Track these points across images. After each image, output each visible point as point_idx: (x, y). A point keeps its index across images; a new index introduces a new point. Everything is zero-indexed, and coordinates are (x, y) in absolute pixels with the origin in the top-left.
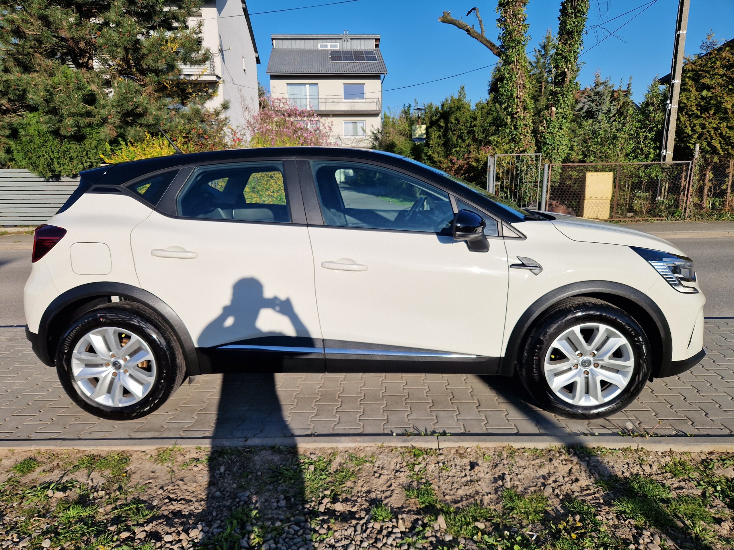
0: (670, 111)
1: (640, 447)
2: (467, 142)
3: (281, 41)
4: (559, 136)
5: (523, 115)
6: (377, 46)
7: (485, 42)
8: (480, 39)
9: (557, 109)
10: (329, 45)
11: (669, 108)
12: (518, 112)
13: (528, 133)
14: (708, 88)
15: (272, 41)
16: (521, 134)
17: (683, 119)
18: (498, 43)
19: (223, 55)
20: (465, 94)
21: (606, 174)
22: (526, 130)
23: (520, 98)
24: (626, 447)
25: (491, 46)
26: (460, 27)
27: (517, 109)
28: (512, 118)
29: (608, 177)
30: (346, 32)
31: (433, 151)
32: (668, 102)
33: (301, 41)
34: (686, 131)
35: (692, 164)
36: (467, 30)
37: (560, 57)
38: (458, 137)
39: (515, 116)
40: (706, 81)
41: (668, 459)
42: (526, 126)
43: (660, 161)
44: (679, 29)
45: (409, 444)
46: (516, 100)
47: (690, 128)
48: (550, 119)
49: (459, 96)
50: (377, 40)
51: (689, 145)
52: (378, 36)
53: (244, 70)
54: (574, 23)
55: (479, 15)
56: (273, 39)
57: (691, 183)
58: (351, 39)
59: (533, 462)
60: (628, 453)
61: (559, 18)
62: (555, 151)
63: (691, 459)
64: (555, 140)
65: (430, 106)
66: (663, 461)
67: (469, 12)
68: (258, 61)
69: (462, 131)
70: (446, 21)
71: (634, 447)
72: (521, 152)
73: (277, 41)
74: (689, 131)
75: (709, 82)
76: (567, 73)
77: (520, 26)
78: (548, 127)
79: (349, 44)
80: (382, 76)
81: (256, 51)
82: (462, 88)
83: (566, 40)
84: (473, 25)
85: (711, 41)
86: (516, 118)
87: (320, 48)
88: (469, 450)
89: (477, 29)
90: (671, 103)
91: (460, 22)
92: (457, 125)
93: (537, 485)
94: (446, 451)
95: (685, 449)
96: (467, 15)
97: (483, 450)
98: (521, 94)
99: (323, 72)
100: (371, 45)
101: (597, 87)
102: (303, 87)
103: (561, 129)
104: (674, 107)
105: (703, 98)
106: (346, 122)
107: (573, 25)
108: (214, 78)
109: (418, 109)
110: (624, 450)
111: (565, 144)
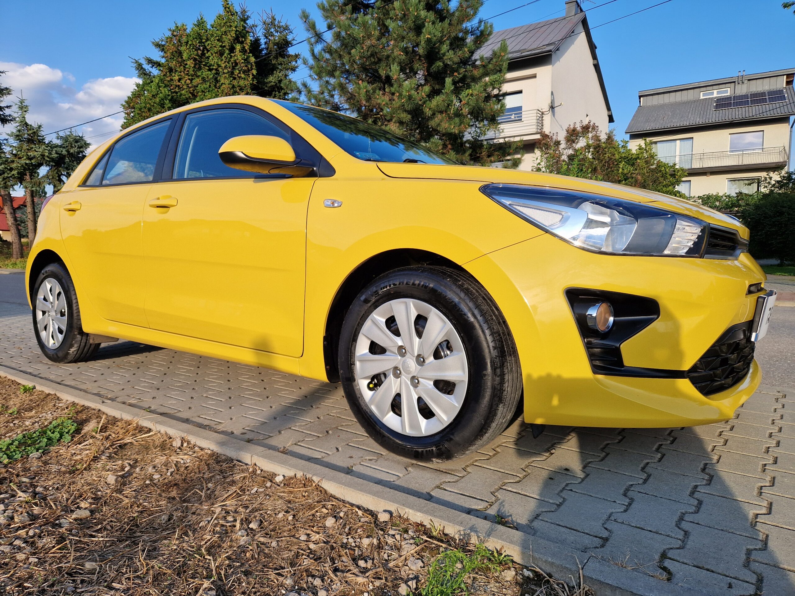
3: (651, 97)
6: (789, 83)
10: (715, 92)
30: (742, 73)
50: (788, 76)
52: (791, 71)
56: (641, 96)
58: (749, 80)
68: (612, 119)
79: (744, 86)
80: (792, 118)
81: (609, 109)
87: (702, 97)
99: (701, 123)
100: (779, 84)
102: (673, 144)
108: (540, 137)
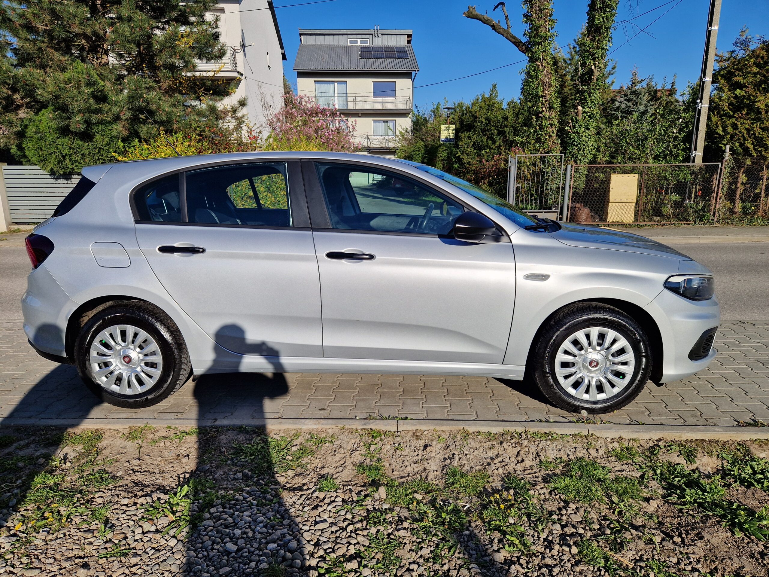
0: (700, 111)
1: (590, 433)
2: (498, 143)
3: (309, 36)
4: (585, 136)
5: (548, 114)
6: (409, 42)
7: (511, 38)
8: (506, 35)
9: (583, 108)
10: (359, 40)
11: (699, 108)
12: (543, 111)
13: (553, 133)
14: (741, 86)
15: (300, 36)
16: (546, 134)
17: (714, 119)
18: (524, 39)
19: (244, 51)
20: (497, 93)
21: (631, 176)
22: (551, 130)
23: (545, 96)
24: (576, 432)
25: (517, 43)
26: (485, 22)
27: (542, 108)
28: (538, 117)
29: (632, 180)
30: (377, 28)
31: (463, 152)
32: (699, 101)
33: (330, 36)
34: (717, 131)
35: (722, 166)
36: (493, 26)
37: (588, 54)
38: (488, 138)
39: (540, 115)
40: (740, 79)
41: (616, 445)
42: (551, 125)
43: (689, 162)
44: (711, 25)
45: (367, 427)
46: (541, 99)
47: (721, 129)
48: (576, 118)
49: (491, 94)
50: (409, 36)
51: (721, 145)
52: (410, 32)
53: (269, 67)
54: (603, 18)
55: (505, 10)
56: (301, 35)
57: (721, 186)
58: (382, 34)
59: (485, 445)
60: (578, 438)
61: (587, 13)
62: (582, 152)
63: (639, 445)
64: (580, 141)
65: (461, 105)
66: (611, 447)
67: (496, 7)
68: (284, 57)
69: (492, 132)
70: (471, 16)
71: (585, 433)
72: (545, 153)
73: (305, 36)
74: (720, 131)
75: (742, 81)
76: (594, 70)
77: (546, 21)
78: (574, 127)
79: (379, 39)
80: (413, 74)
81: (282, 48)
82: (494, 86)
83: (594, 37)
84: (499, 21)
85: (744, 37)
86: (541, 117)
87: (349, 44)
88: (426, 433)
89: (503, 25)
90: (701, 102)
91: (485, 17)
92: (487, 124)
93: (483, 464)
94: (404, 434)
95: (635, 436)
96: (494, 10)
97: (439, 433)
98: (547, 92)
99: (352, 69)
100: (402, 41)
101: (634, 85)
102: (331, 85)
103: (588, 129)
104: (704, 106)
105: (736, 97)
106: (375, 121)
107: (602, 20)
108: (235, 75)
109: (448, 108)
110: (575, 435)
111: (591, 144)
